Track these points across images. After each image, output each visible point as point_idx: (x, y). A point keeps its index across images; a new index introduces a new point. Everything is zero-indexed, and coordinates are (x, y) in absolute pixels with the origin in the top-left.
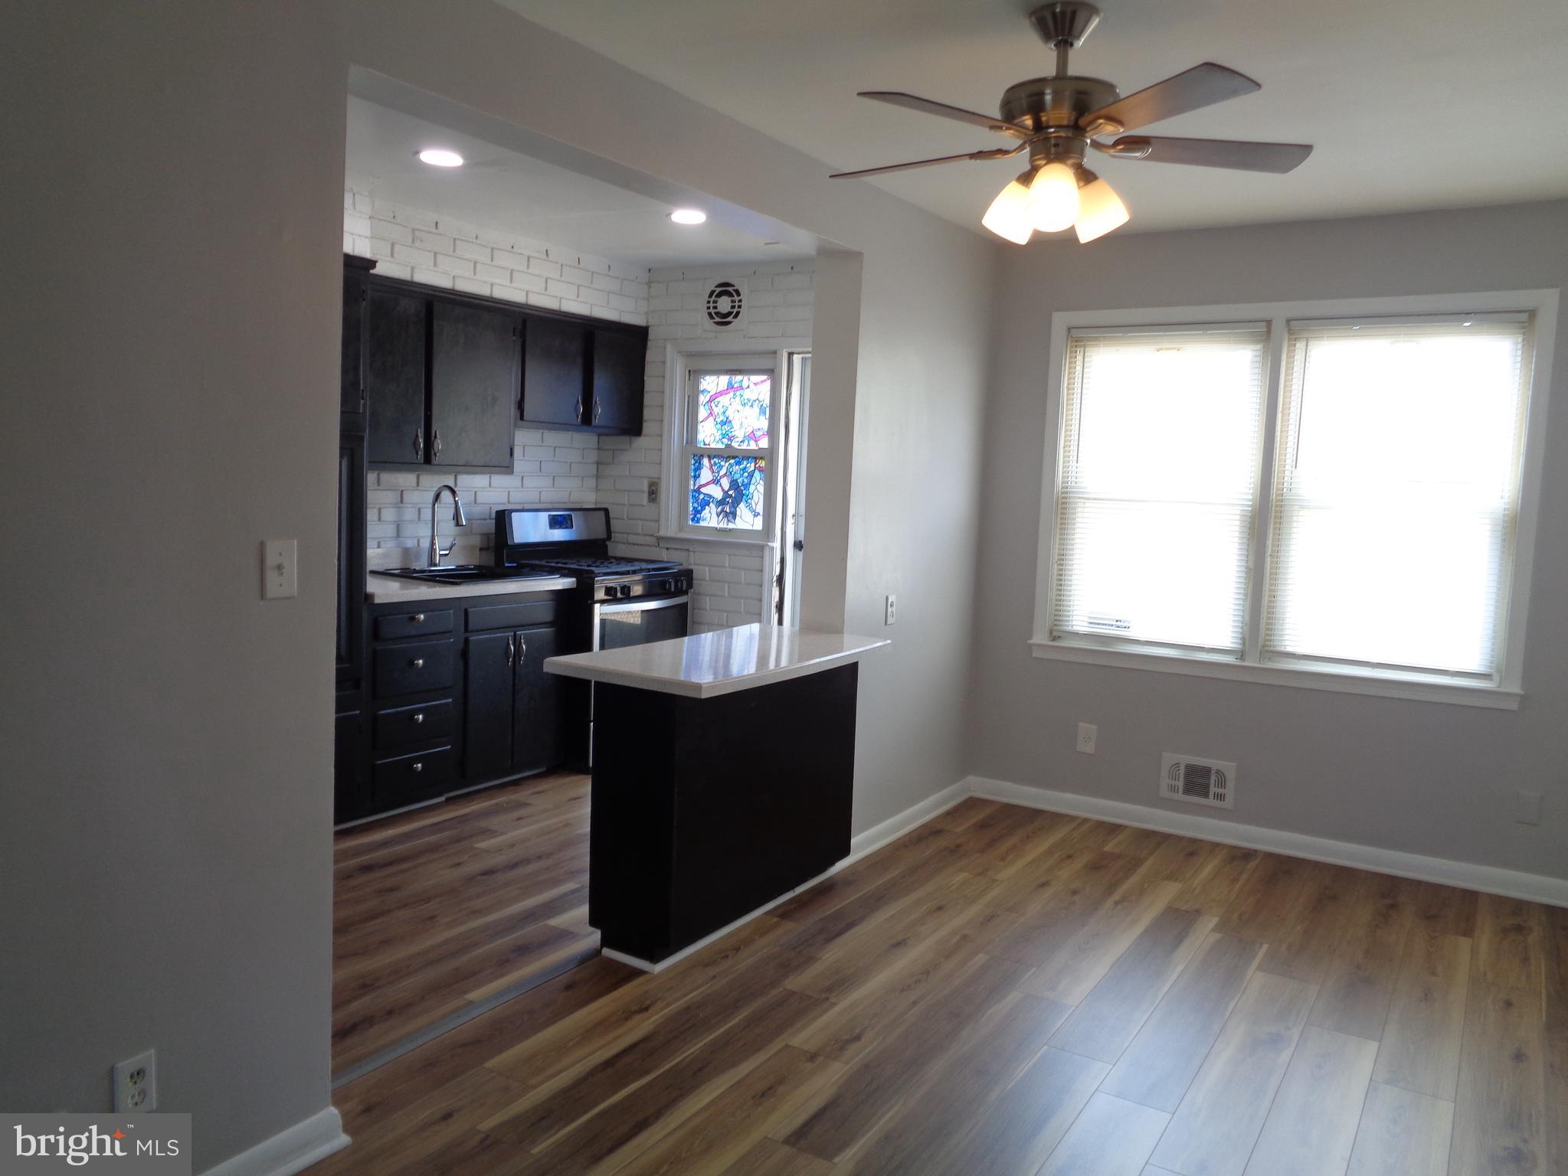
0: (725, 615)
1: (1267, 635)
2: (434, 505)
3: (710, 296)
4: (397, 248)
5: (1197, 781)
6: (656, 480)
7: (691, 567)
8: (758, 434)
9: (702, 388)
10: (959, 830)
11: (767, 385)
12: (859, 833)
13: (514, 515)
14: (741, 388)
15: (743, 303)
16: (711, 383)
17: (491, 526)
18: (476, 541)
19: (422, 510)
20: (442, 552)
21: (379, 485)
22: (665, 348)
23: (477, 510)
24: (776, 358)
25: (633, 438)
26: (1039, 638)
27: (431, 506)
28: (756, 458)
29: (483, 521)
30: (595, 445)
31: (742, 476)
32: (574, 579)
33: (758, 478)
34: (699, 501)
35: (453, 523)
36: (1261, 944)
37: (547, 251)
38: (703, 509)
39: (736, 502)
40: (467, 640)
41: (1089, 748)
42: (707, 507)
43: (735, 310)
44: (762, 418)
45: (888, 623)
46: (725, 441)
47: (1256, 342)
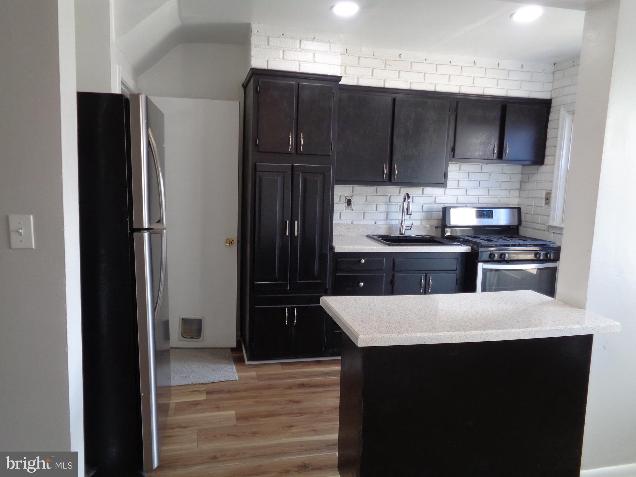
2: (403, 204)
4: (375, 71)
6: (550, 191)
13: (452, 210)
18: (434, 223)
20: (406, 228)
21: (377, 193)
22: (560, 110)
25: (539, 167)
30: (520, 172)
32: (470, 247)
40: (393, 275)
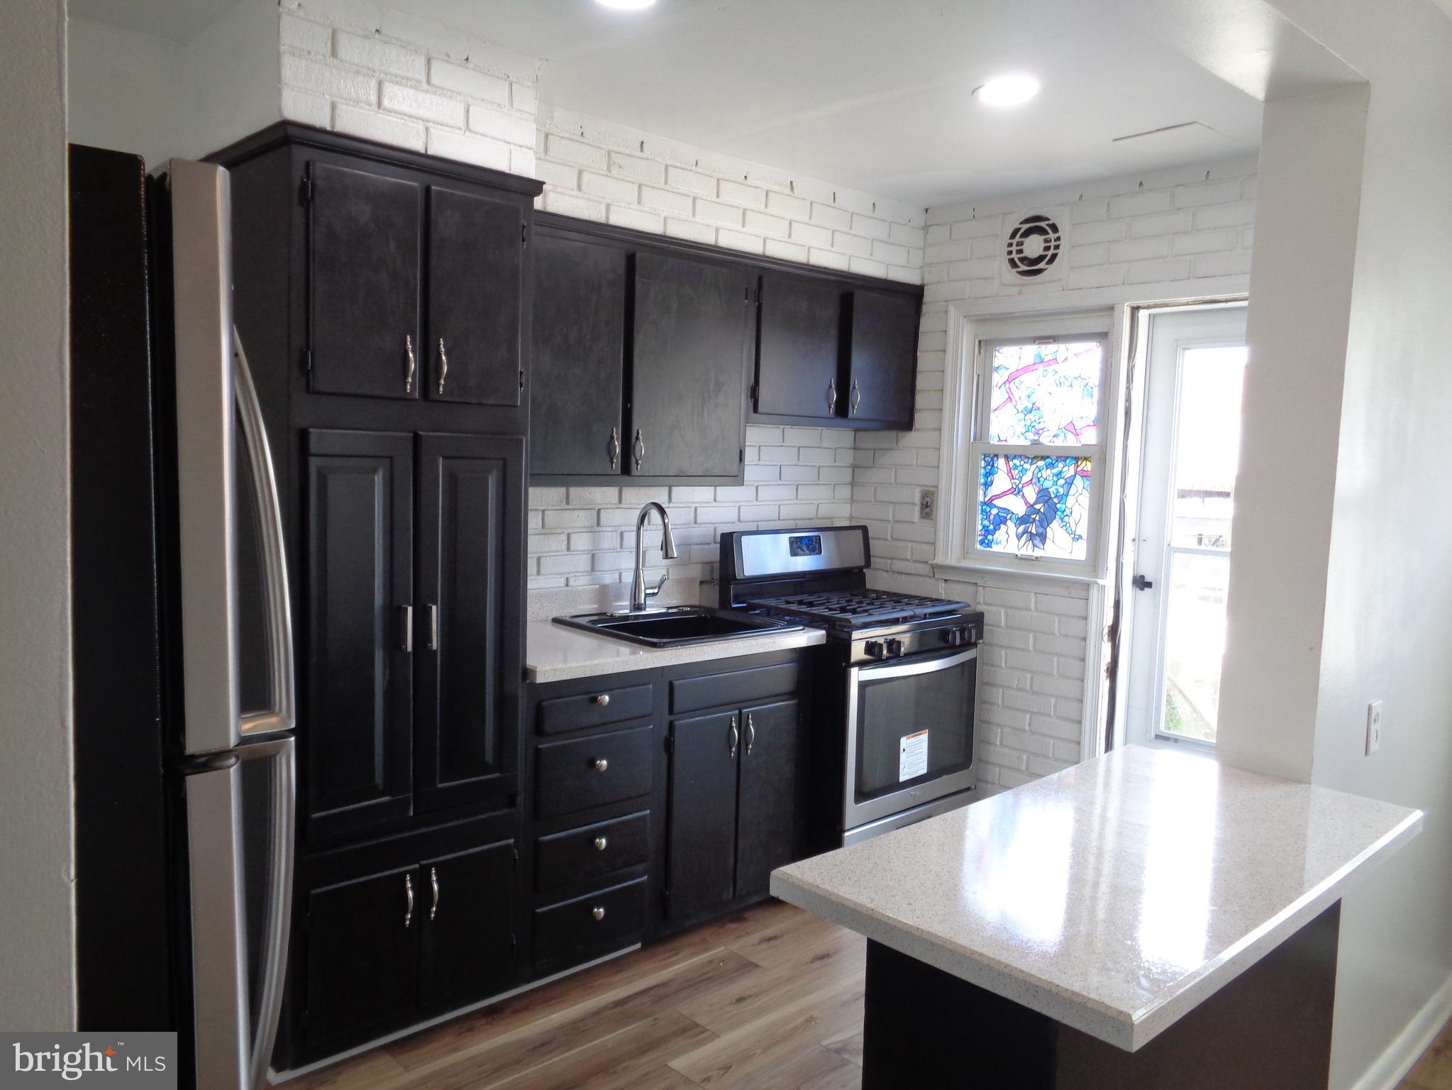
0: (1029, 676)
2: (639, 529)
3: (1013, 236)
4: (586, 177)
6: (932, 489)
7: (980, 608)
8: (1079, 425)
9: (996, 364)
11: (1097, 355)
13: (745, 539)
14: (1055, 360)
15: (1062, 243)
16: (1008, 357)
17: (715, 552)
18: (696, 572)
19: (625, 534)
20: (648, 591)
21: (568, 503)
22: (946, 312)
23: (697, 532)
24: (1111, 316)
25: (901, 434)
27: (635, 528)
28: (1077, 459)
29: (706, 546)
30: (850, 443)
31: (1055, 483)
32: (823, 632)
33: (1080, 487)
34: (992, 517)
35: (661, 553)
37: (791, 182)
38: (995, 530)
39: (1046, 520)
40: (671, 726)
42: (1002, 526)
43: (1050, 253)
44: (1087, 402)
45: (1371, 750)
46: (1031, 436)
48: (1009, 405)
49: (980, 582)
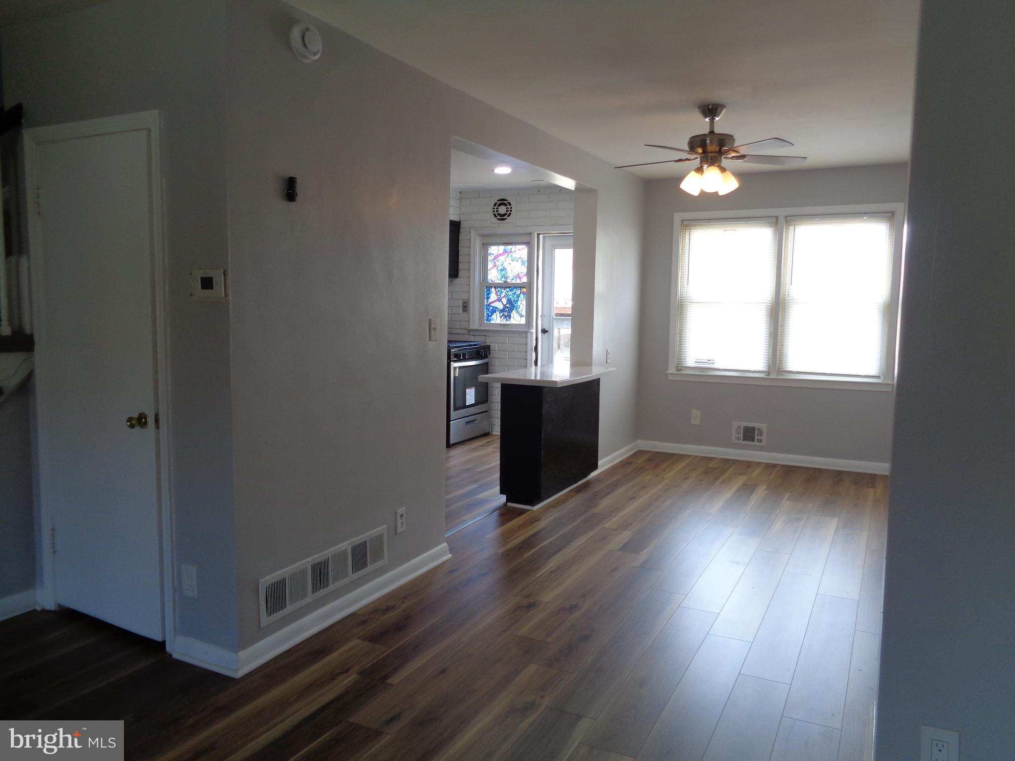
1: (780, 363)
3: (495, 205)
5: (749, 434)
6: (467, 300)
7: (489, 344)
8: (521, 275)
9: (489, 252)
10: (640, 461)
11: (526, 249)
12: (601, 459)
14: (511, 252)
15: (513, 209)
16: (494, 250)
22: (470, 232)
24: (531, 236)
25: (453, 279)
26: (671, 370)
28: (521, 287)
31: (513, 296)
33: (522, 298)
34: (490, 310)
36: (786, 494)
38: (492, 315)
39: (510, 311)
41: (696, 422)
42: (494, 313)
43: (508, 213)
44: (523, 267)
45: (608, 362)
46: (503, 279)
47: (771, 226)
48: (495, 268)
49: (487, 335)
